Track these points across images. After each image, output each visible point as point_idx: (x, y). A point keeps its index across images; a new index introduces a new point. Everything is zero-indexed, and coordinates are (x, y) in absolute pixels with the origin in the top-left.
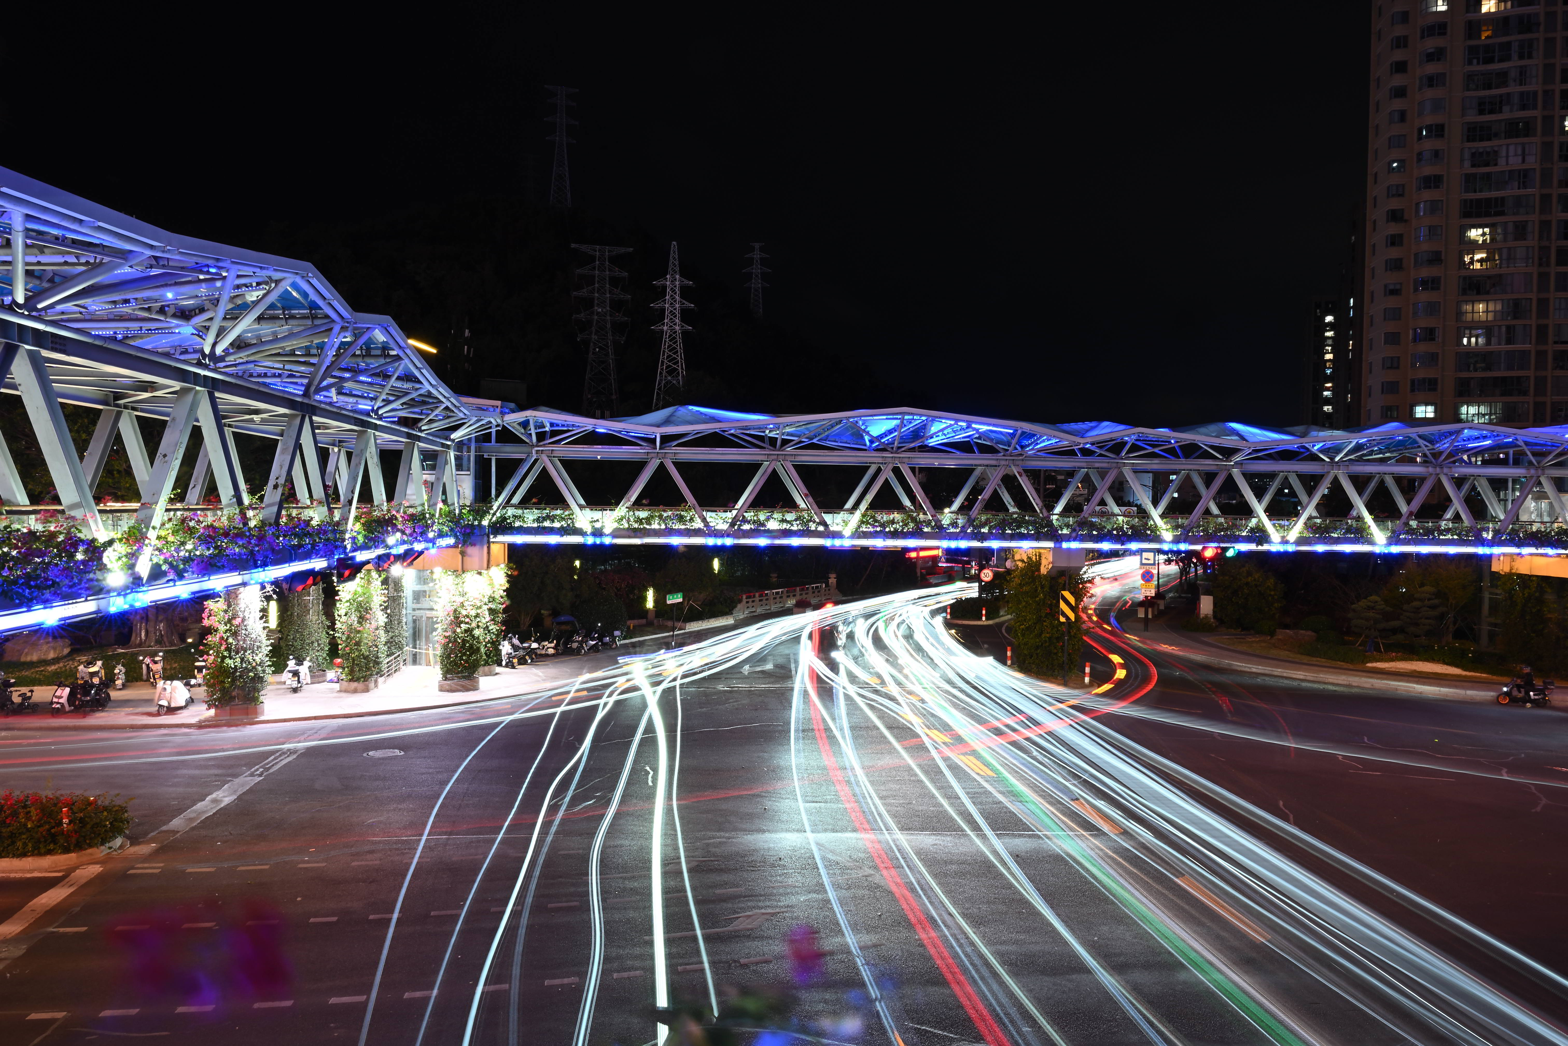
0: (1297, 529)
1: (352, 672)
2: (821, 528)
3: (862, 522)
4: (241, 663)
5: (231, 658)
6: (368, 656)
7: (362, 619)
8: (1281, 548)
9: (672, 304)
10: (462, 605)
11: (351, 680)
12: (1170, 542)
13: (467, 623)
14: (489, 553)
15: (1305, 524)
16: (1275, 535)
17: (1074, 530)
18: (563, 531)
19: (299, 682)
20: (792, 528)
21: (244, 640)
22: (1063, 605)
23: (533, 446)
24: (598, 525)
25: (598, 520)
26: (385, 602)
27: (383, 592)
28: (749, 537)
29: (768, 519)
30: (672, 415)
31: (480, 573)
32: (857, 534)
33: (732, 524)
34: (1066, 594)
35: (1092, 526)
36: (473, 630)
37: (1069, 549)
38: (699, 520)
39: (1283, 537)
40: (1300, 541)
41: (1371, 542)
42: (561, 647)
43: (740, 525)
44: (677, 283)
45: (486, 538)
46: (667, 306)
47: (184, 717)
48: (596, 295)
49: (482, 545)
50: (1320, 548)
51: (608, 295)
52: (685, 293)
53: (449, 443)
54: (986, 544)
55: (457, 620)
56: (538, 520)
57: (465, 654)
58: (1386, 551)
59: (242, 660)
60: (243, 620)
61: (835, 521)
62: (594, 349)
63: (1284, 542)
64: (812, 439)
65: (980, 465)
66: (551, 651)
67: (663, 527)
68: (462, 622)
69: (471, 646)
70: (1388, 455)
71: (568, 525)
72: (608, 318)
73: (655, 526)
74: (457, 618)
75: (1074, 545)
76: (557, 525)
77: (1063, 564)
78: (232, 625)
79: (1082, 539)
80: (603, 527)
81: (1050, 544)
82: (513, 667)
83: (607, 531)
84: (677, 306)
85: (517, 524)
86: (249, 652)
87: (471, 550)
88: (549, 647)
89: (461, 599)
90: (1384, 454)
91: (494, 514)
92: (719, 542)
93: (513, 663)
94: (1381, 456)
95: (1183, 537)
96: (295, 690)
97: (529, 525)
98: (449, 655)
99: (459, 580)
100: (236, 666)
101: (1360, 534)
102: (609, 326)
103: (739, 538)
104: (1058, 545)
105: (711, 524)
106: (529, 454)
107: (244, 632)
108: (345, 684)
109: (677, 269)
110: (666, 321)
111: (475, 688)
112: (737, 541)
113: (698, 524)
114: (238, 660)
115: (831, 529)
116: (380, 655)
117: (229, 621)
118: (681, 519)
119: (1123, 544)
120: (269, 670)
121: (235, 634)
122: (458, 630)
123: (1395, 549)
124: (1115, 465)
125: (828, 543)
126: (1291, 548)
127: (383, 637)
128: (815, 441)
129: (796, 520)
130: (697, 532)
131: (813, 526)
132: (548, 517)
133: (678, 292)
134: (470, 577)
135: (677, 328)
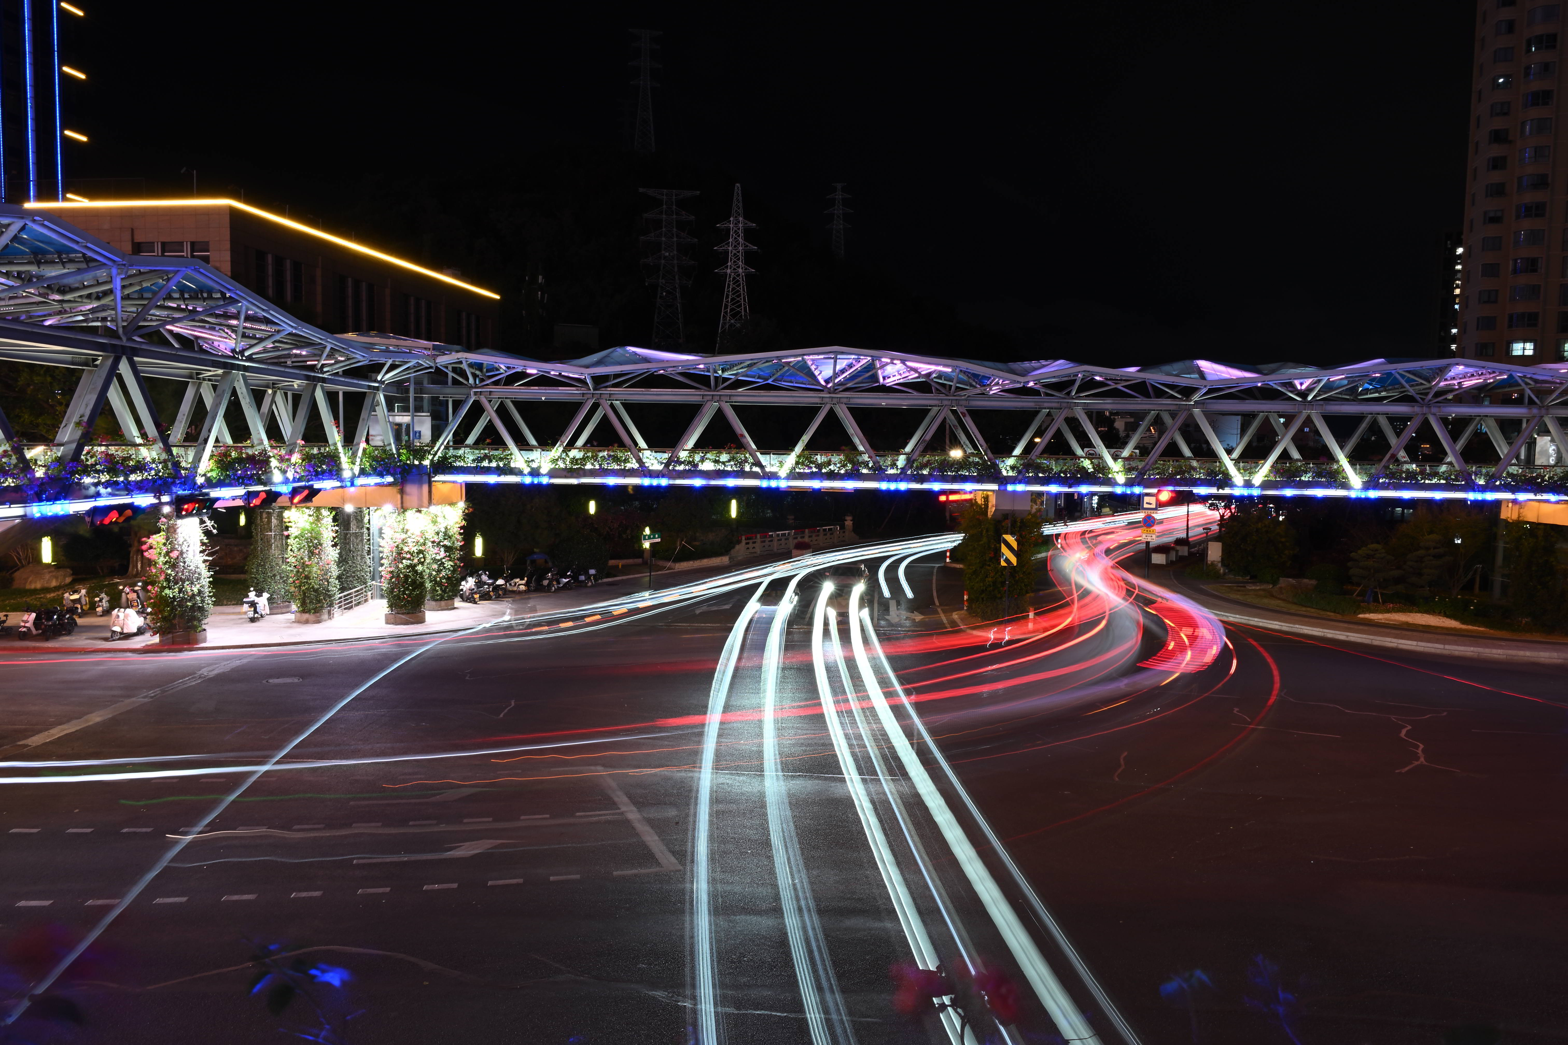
0: (1263, 472)
1: (303, 604)
2: (756, 469)
3: (797, 463)
4: (179, 592)
5: (170, 588)
6: (318, 589)
7: (311, 554)
8: (1245, 492)
9: (735, 246)
10: (404, 542)
11: (304, 611)
12: (1123, 485)
13: (409, 559)
14: (430, 492)
15: (1272, 466)
16: (1238, 478)
17: (1019, 472)
18: (500, 471)
19: (255, 612)
20: (726, 469)
21: (183, 572)
22: (1004, 549)
23: (472, 387)
24: (534, 465)
25: (533, 461)
26: (334, 538)
27: (334, 528)
28: (684, 478)
29: (703, 460)
30: (607, 356)
31: (420, 511)
32: (792, 476)
33: (667, 465)
34: (1010, 539)
35: (1038, 468)
36: (415, 566)
37: (1014, 492)
38: (634, 461)
39: (1246, 481)
40: (1265, 485)
41: (1345, 486)
42: (533, 585)
43: (675, 466)
44: (741, 225)
45: (426, 478)
46: (730, 248)
47: (134, 643)
48: (663, 239)
49: (420, 483)
50: (1289, 492)
51: (675, 239)
52: (749, 235)
53: (376, 385)
54: (926, 486)
55: (399, 555)
56: (480, 460)
57: (407, 589)
58: (1363, 496)
59: (180, 591)
60: (182, 553)
61: (770, 462)
62: (662, 293)
63: (1248, 484)
64: (767, 380)
65: (935, 406)
66: (522, 588)
67: (597, 467)
68: (404, 558)
69: (414, 582)
70: (1384, 394)
71: (505, 465)
72: (675, 262)
73: (589, 466)
74: (399, 554)
75: (1020, 488)
76: (494, 464)
77: (1007, 506)
78: (170, 558)
79: (1028, 481)
80: (540, 467)
81: (995, 487)
82: (475, 603)
83: (544, 471)
84: (741, 248)
85: (458, 464)
86: (187, 583)
87: (411, 489)
88: (520, 584)
89: (404, 536)
90: (1379, 393)
91: (435, 455)
92: (655, 482)
93: (475, 599)
94: (1376, 395)
95: (1138, 480)
96: (253, 620)
97: (469, 465)
98: (393, 589)
99: (401, 518)
100: (174, 596)
101: (1335, 479)
102: (676, 269)
103: (674, 478)
104: (1002, 488)
105: (647, 465)
106: (468, 396)
107: (182, 564)
108: (298, 614)
109: (741, 211)
110: (729, 264)
111: (421, 621)
112: (672, 482)
113: (633, 464)
114: (177, 590)
115: (768, 469)
116: (330, 588)
117: (167, 554)
118: (616, 459)
119: (1070, 487)
120: (208, 600)
121: (174, 566)
122: (401, 566)
123: (1373, 494)
124: (1065, 405)
125: (764, 484)
126: (1256, 492)
127: (335, 571)
128: (770, 381)
129: (729, 461)
130: (631, 473)
131: (747, 468)
132: (486, 457)
133: (742, 235)
134: (411, 514)
135: (740, 270)
